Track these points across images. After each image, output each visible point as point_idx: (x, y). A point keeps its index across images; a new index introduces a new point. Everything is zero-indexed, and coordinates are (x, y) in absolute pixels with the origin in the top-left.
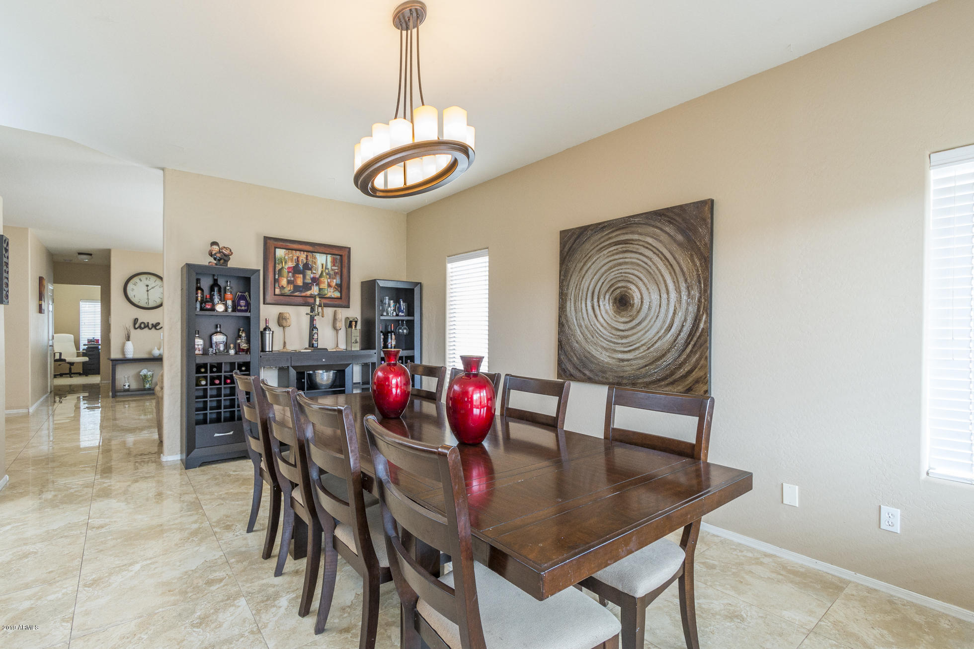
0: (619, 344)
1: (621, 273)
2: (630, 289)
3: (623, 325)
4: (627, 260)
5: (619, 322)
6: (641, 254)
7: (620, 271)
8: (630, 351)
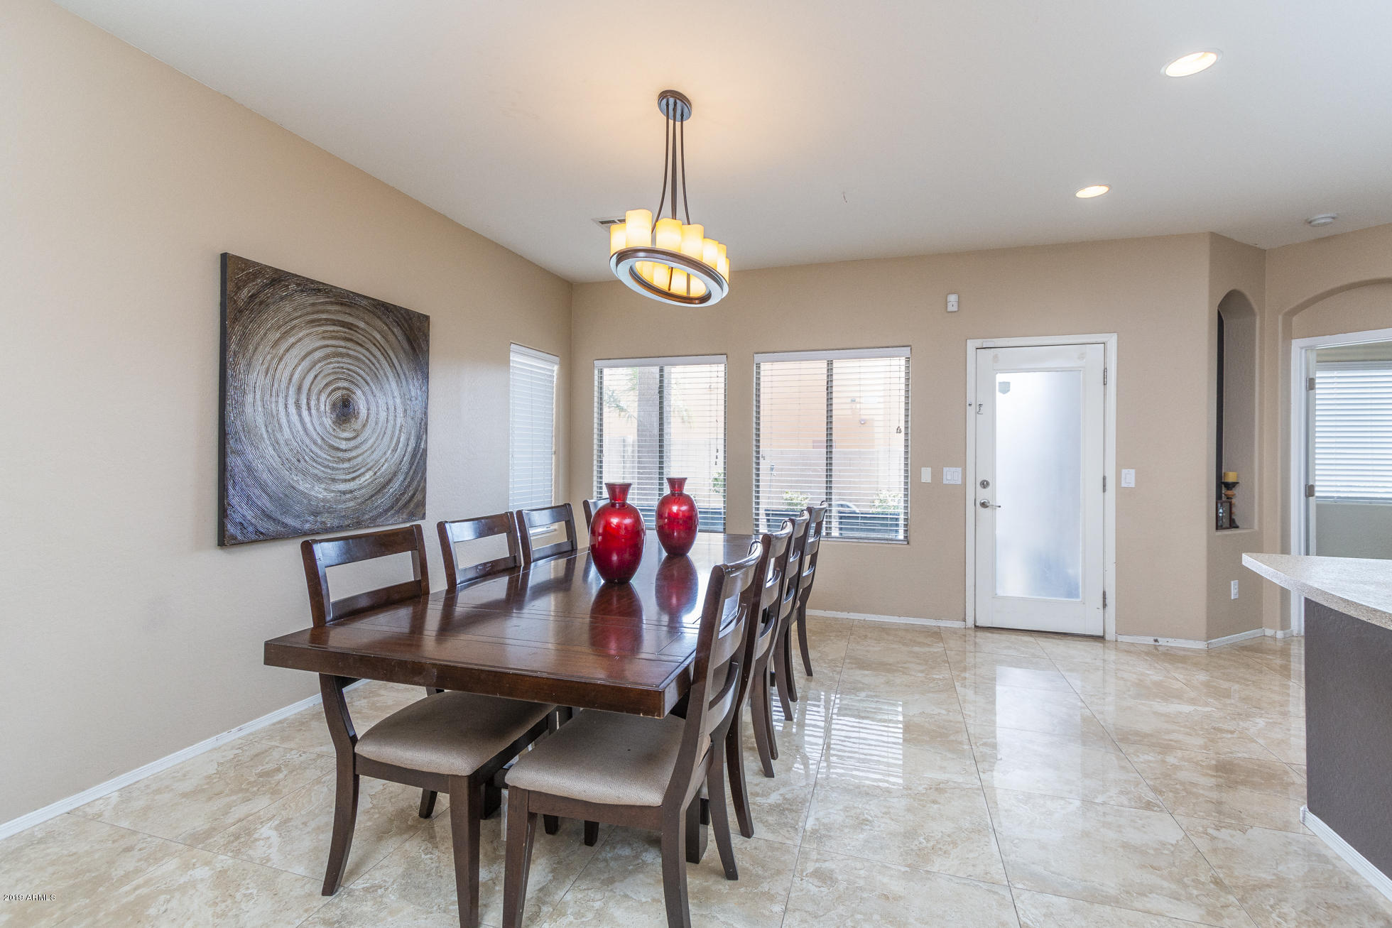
0: (340, 469)
1: (343, 368)
2: (354, 393)
3: (344, 442)
4: (351, 353)
5: (340, 438)
6: (367, 350)
7: (342, 365)
8: (354, 479)
